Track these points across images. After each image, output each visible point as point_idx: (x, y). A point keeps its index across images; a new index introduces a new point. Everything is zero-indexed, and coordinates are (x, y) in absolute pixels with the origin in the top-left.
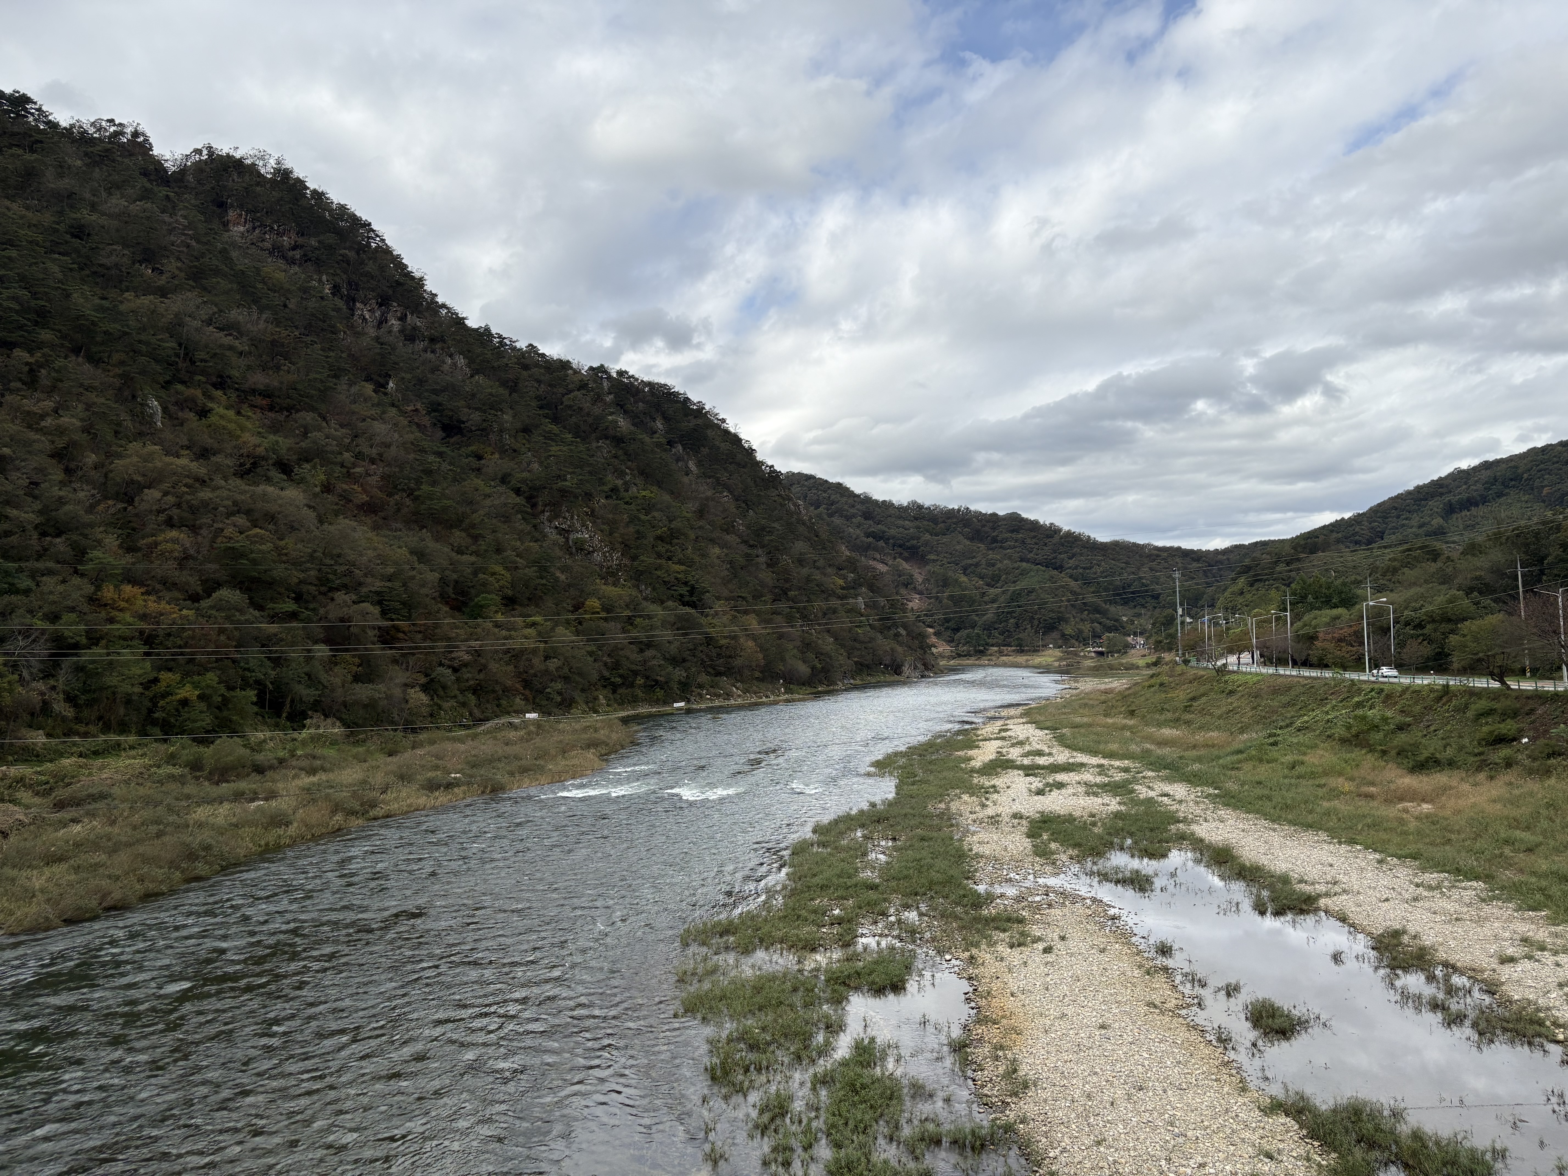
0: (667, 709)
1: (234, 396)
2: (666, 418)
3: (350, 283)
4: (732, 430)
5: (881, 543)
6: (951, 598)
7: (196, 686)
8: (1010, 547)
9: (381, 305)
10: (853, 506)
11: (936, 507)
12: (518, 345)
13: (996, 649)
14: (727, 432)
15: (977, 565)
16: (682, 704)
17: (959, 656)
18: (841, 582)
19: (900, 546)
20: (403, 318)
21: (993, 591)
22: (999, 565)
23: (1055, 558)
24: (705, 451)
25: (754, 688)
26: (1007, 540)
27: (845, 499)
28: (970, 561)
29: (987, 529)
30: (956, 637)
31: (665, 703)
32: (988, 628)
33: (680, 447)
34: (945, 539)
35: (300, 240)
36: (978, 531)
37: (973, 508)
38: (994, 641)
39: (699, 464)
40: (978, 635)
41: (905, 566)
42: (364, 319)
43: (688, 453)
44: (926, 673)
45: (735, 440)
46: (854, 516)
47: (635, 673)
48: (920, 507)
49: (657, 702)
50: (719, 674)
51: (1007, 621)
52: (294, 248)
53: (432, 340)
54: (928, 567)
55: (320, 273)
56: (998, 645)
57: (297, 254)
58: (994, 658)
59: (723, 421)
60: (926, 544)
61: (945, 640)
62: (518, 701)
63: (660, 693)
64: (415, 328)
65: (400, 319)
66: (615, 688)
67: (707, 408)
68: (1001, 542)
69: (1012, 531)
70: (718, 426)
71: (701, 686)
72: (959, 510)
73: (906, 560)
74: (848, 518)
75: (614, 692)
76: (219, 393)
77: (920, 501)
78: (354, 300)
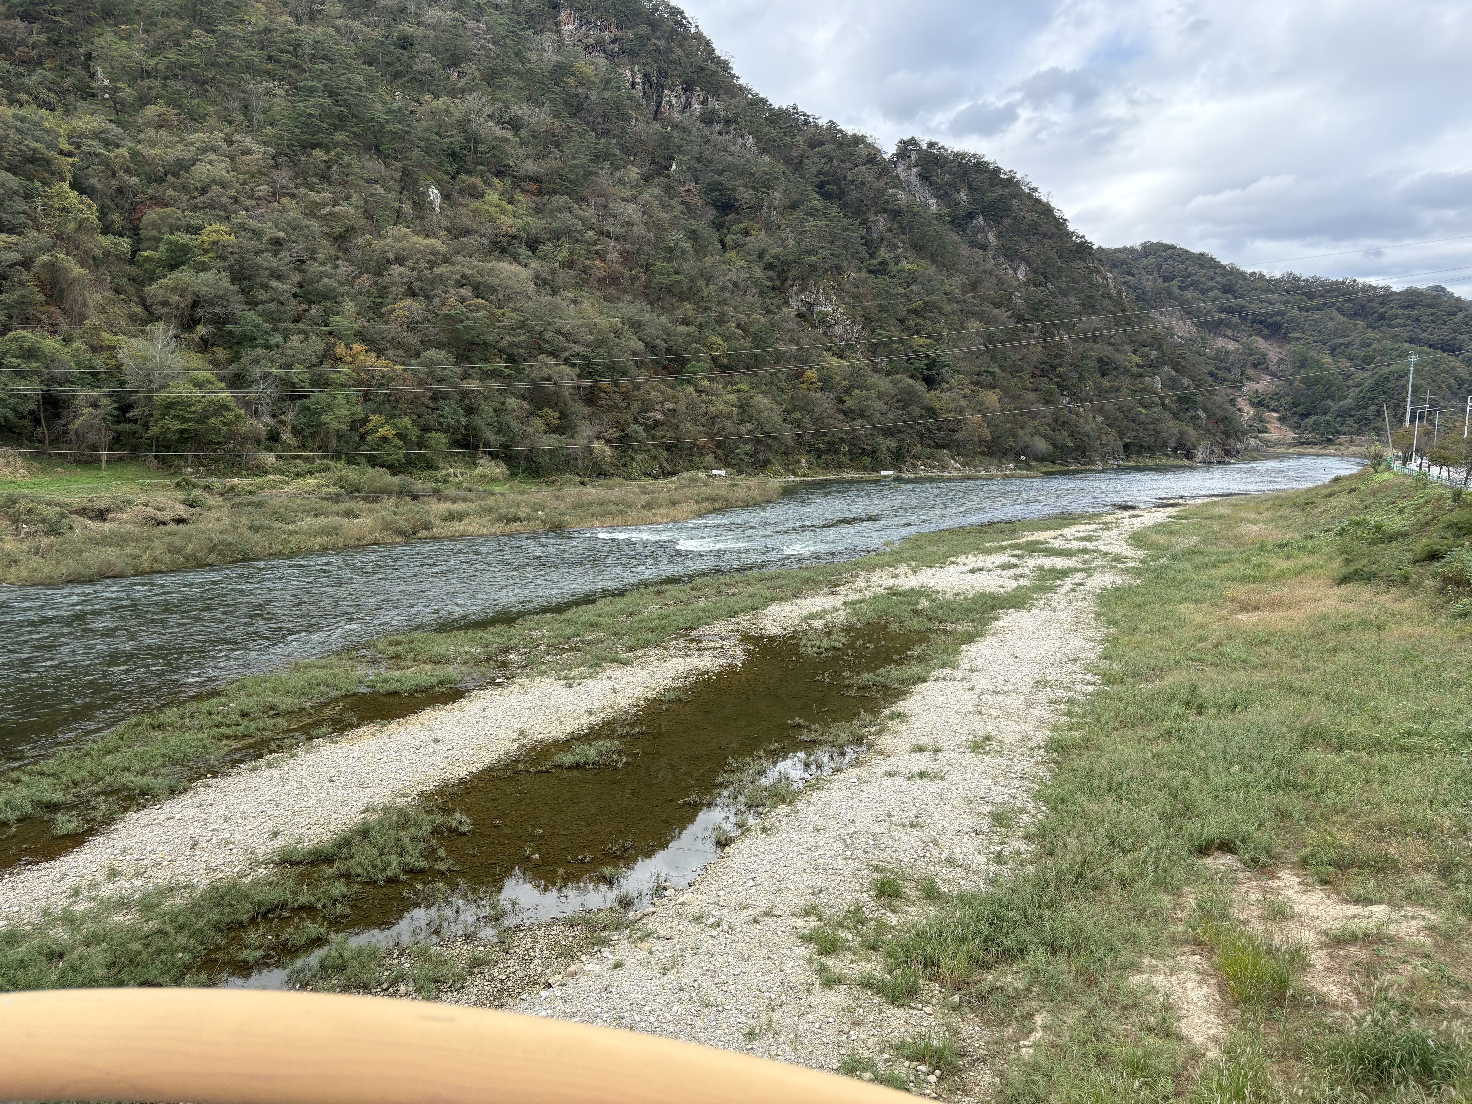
0: (873, 476)
1: (508, 182)
2: (971, 189)
3: (660, 72)
4: (1044, 199)
5: (1236, 319)
6: (1304, 380)
7: (396, 426)
8: (1399, 326)
9: (686, 91)
10: (1212, 279)
11: (1316, 279)
12: (820, 122)
13: (1347, 437)
14: (1038, 201)
15: (1347, 345)
16: (891, 473)
17: (1302, 443)
18: (1137, 359)
19: (1261, 322)
20: (704, 102)
21: (1360, 375)
22: (1375, 345)
23: (1454, 339)
24: (1007, 221)
25: (977, 462)
26: (1396, 316)
27: (1204, 271)
28: (1341, 341)
29: (1374, 304)
30: (1303, 423)
31: (874, 470)
32: (1343, 414)
33: (981, 219)
34: (1316, 315)
35: (619, 34)
36: (1363, 307)
37: (1361, 280)
38: (1346, 429)
39: (999, 236)
40: (1328, 423)
41: (1260, 343)
42: (671, 105)
43: (989, 225)
44: (1227, 459)
45: (1046, 210)
46: (1211, 289)
47: (842, 440)
48: (1296, 279)
49: (865, 469)
50: (939, 446)
51: (1366, 408)
52: (614, 41)
53: (728, 122)
54: (1288, 347)
55: (633, 63)
56: (1351, 434)
57: (616, 47)
58: (1342, 448)
59: (1035, 190)
60: (1292, 320)
61: (1290, 426)
62: (710, 458)
63: (866, 460)
64: (713, 112)
65: (702, 103)
66: (819, 454)
67: (1019, 176)
68: (1390, 319)
69: (1406, 307)
70: (1030, 196)
71: (916, 457)
72: (1343, 283)
73: (1266, 338)
74: (1203, 292)
75: (819, 457)
76: (496, 181)
77: (1297, 273)
78: (663, 87)
